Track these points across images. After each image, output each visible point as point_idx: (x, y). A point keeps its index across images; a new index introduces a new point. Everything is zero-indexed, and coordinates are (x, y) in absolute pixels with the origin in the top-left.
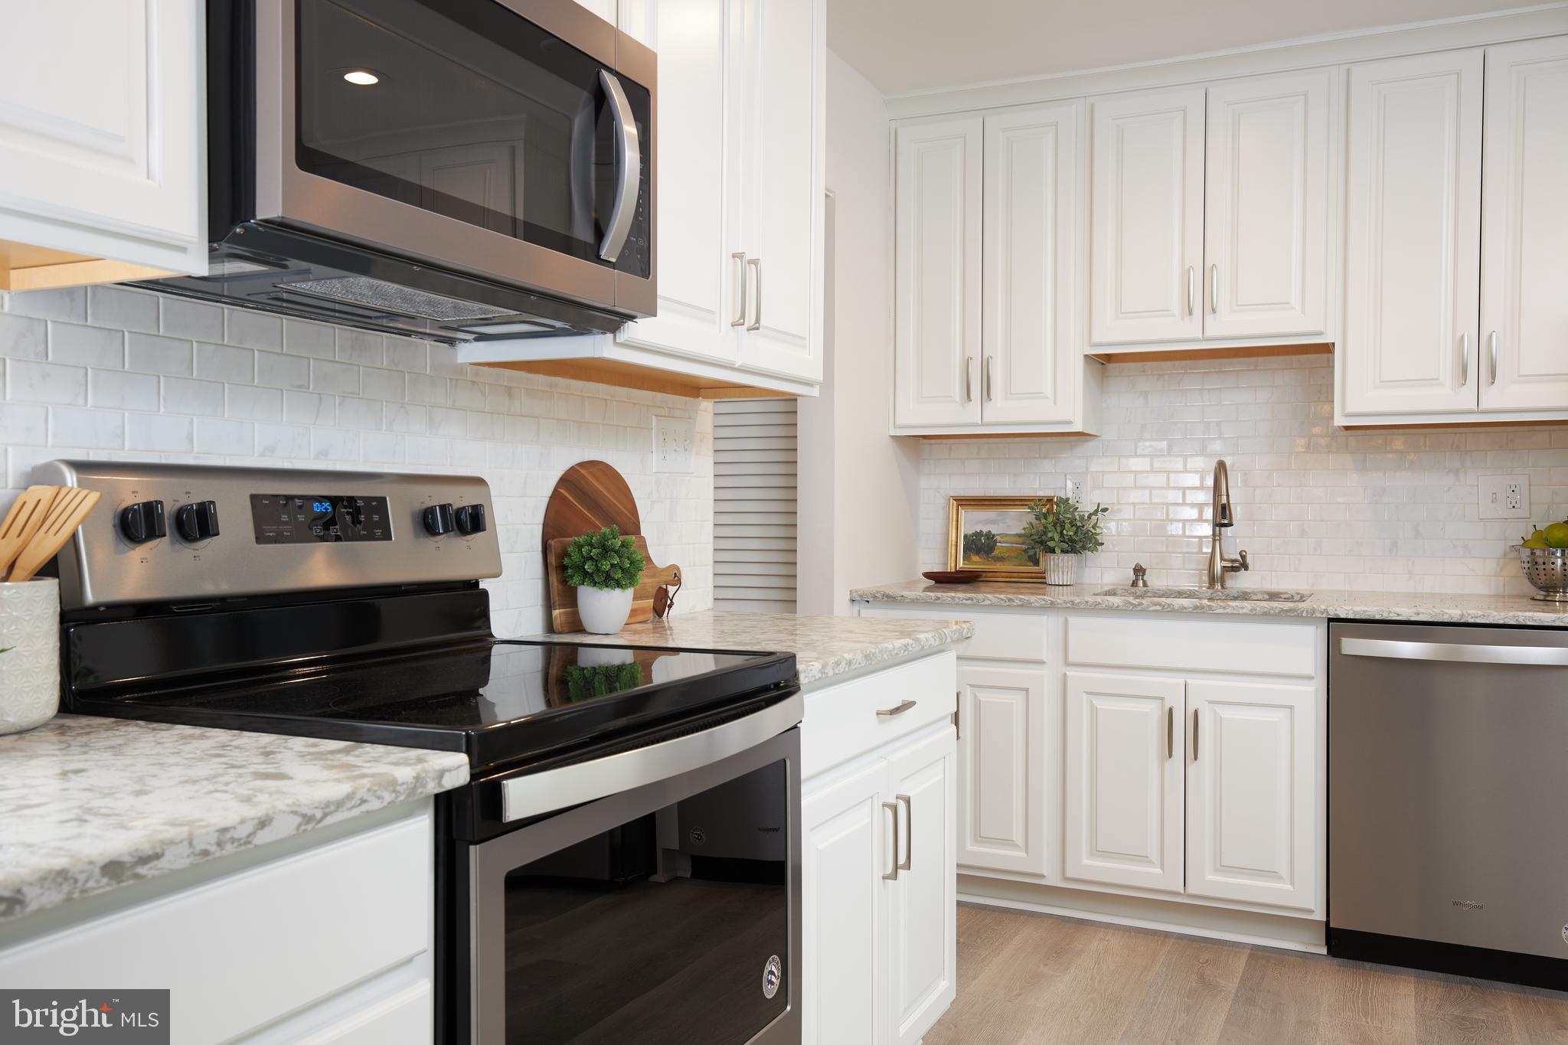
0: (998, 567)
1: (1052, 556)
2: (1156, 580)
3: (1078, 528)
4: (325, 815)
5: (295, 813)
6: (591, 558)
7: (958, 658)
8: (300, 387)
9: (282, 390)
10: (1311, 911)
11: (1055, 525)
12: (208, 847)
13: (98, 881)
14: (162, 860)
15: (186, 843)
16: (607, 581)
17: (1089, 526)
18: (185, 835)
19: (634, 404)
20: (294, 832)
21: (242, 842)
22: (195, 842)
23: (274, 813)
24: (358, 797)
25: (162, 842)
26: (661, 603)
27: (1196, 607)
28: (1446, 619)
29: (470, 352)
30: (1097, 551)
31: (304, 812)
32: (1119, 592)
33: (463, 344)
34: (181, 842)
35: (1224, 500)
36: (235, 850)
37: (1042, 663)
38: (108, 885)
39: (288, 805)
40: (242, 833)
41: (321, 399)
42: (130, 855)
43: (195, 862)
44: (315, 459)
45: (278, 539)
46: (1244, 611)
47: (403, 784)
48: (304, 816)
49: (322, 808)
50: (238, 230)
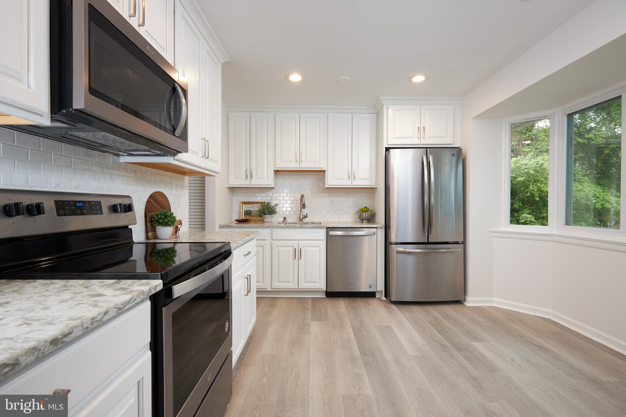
0: (253, 218)
1: (266, 215)
2: (288, 220)
3: (272, 209)
4: (124, 306)
5: (115, 308)
6: (161, 218)
7: (257, 240)
8: (68, 166)
9: (62, 167)
10: (323, 289)
11: (266, 208)
12: (88, 326)
13: (48, 348)
14: (72, 334)
15: (80, 326)
16: (167, 224)
17: (274, 209)
18: (80, 323)
19: (169, 176)
20: (115, 314)
21: (99, 321)
22: (83, 325)
23: (109, 309)
24: (134, 299)
25: (72, 328)
26: (177, 230)
27: (301, 226)
28: (349, 227)
29: (125, 159)
30: (276, 214)
31: (118, 307)
32: (281, 223)
33: (122, 156)
34: (79, 326)
35: (304, 203)
36: (97, 325)
37: (267, 240)
38: (52, 348)
39: (113, 306)
40: (99, 318)
41: (76, 170)
42: (61, 335)
43: (83, 332)
44: (74, 189)
45: (65, 215)
46: (311, 226)
47: (146, 292)
48: (118, 308)
49: (124, 304)
50: (64, 111)
